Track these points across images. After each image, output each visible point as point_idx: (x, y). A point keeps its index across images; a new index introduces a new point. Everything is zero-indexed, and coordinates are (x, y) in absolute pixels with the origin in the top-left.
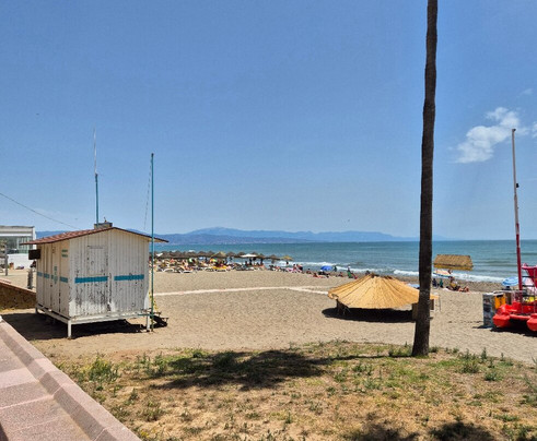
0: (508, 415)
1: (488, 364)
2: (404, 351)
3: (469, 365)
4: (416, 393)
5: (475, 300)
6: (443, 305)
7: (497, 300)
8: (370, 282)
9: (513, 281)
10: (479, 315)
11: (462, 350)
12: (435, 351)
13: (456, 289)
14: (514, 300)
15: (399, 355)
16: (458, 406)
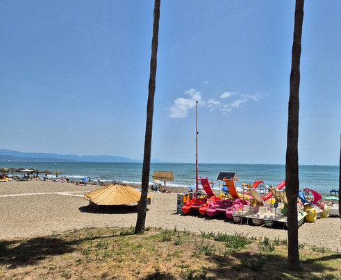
0: (184, 264)
1: (177, 235)
2: (130, 231)
3: (166, 236)
4: (134, 257)
5: (173, 197)
6: (156, 201)
7: (185, 198)
8: (113, 188)
9: (194, 186)
10: (175, 207)
11: (164, 228)
12: (148, 229)
13: (164, 191)
14: (194, 197)
15: (127, 234)
16: (157, 262)
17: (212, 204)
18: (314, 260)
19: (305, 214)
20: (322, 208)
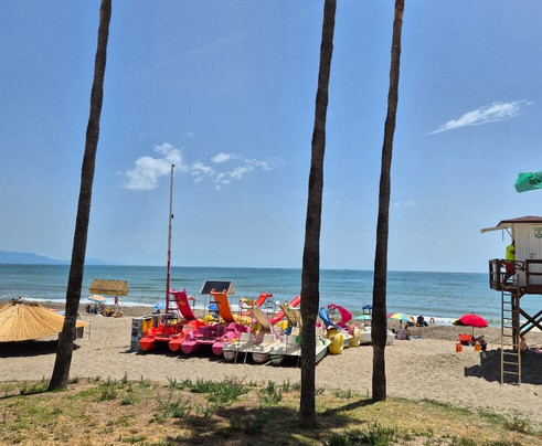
0: (136, 436)
1: (127, 388)
2: (39, 387)
3: (107, 392)
4: (45, 432)
5: (126, 323)
6: (93, 331)
7: (145, 324)
8: (12, 310)
9: (162, 305)
10: (127, 340)
11: (104, 378)
12: (75, 381)
13: (110, 315)
14: (160, 323)
15: (33, 392)
16: (88, 438)
17: (191, 333)
18: (336, 410)
19: (328, 342)
20: (352, 333)
